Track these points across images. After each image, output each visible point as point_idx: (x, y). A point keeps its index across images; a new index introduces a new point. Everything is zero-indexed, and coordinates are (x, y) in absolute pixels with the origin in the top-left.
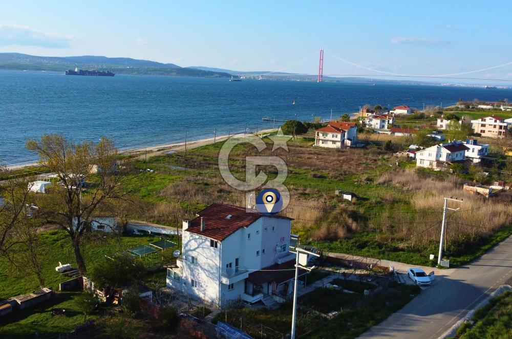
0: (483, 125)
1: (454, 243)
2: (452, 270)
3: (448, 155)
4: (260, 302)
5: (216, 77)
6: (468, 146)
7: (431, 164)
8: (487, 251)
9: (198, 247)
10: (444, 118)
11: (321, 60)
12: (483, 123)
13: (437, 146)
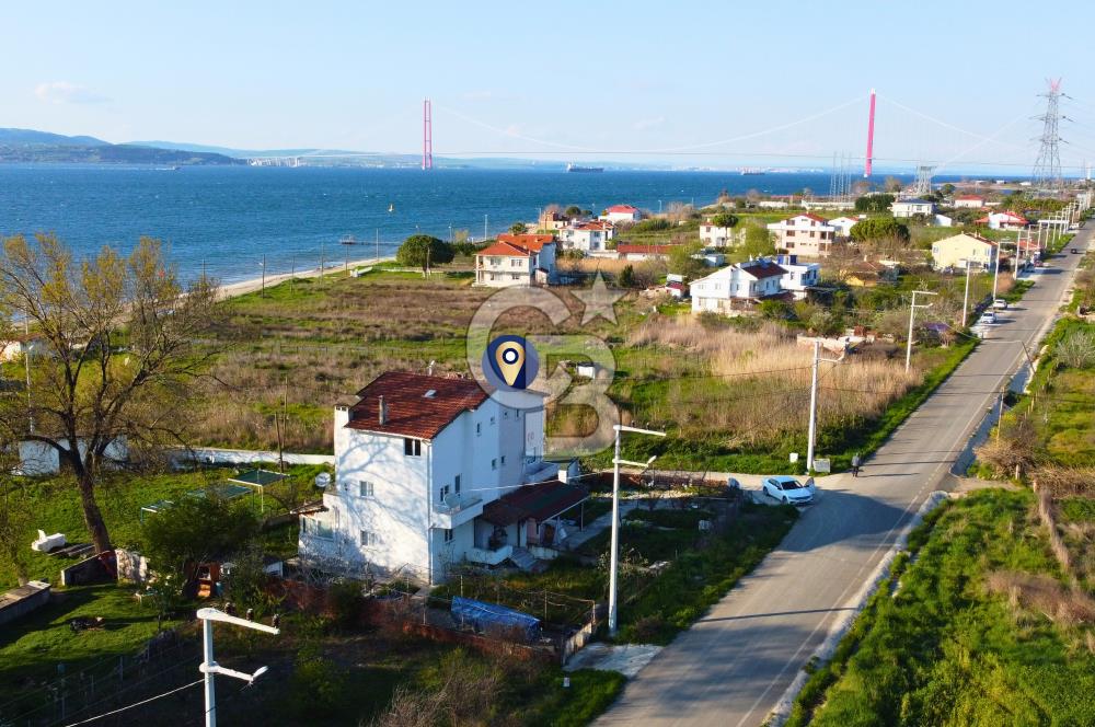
0: (790, 233)
1: (827, 430)
2: (838, 477)
3: (753, 285)
4: (507, 563)
5: (196, 163)
6: (784, 266)
7: (720, 305)
8: (884, 441)
9: (370, 462)
10: (714, 223)
11: (427, 121)
12: (791, 228)
13: (730, 267)
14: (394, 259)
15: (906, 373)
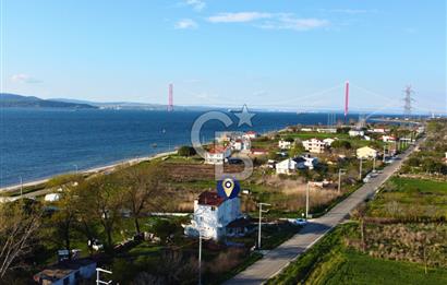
2: (314, 219)
3: (296, 165)
4: (234, 236)
6: (305, 159)
7: (285, 171)
8: (327, 211)
9: (203, 212)
10: (284, 140)
12: (310, 143)
13: (288, 159)
14: (176, 152)
15: (338, 193)
